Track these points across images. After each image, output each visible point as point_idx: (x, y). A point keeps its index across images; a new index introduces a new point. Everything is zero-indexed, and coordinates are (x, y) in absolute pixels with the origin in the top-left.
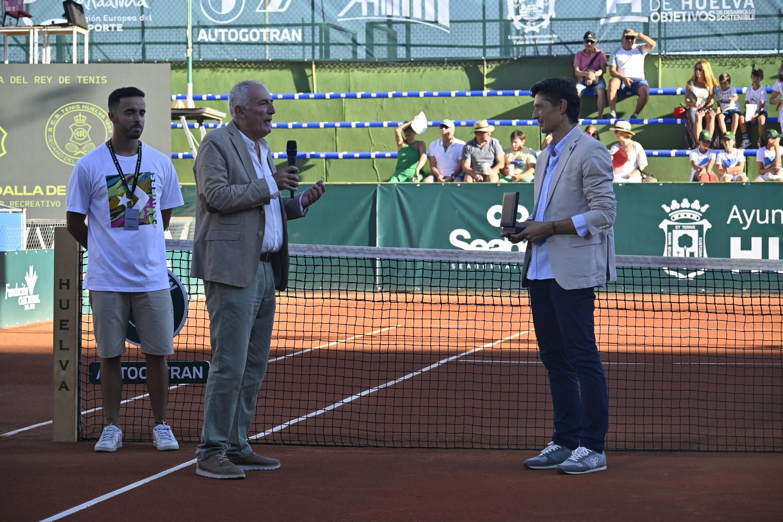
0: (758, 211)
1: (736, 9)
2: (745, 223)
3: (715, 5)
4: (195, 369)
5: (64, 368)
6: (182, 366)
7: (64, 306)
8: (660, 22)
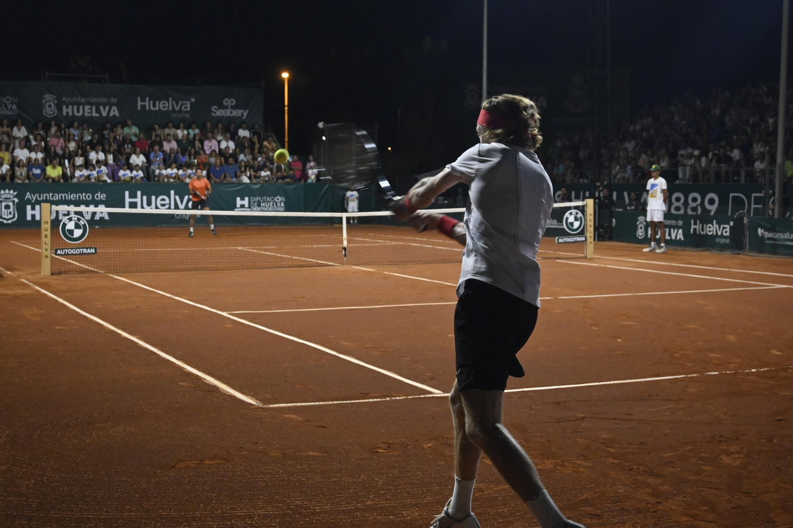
0: (38, 195)
2: (33, 199)
4: (92, 249)
5: (46, 250)
6: (87, 249)
7: (46, 229)
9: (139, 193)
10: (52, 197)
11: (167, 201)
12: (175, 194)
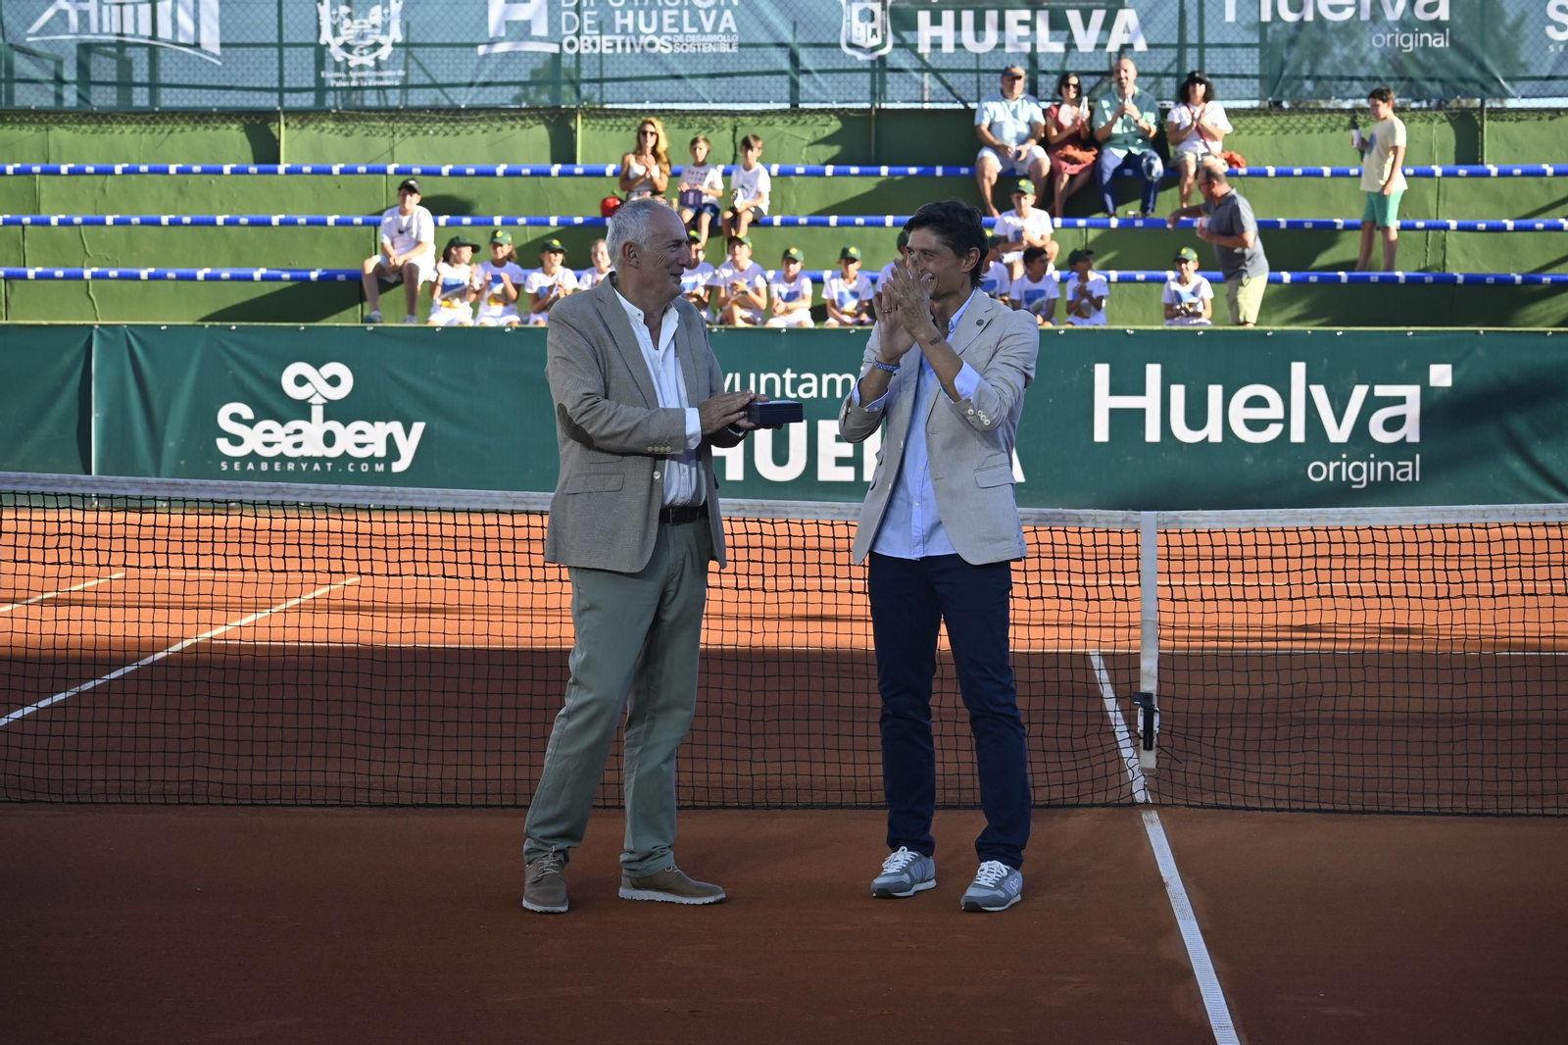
0: (738, 376)
1: (706, 34)
3: (671, 26)
8: (578, 54)
9: (1153, 373)
10: (795, 384)
11: (1276, 410)
12: (1310, 380)
